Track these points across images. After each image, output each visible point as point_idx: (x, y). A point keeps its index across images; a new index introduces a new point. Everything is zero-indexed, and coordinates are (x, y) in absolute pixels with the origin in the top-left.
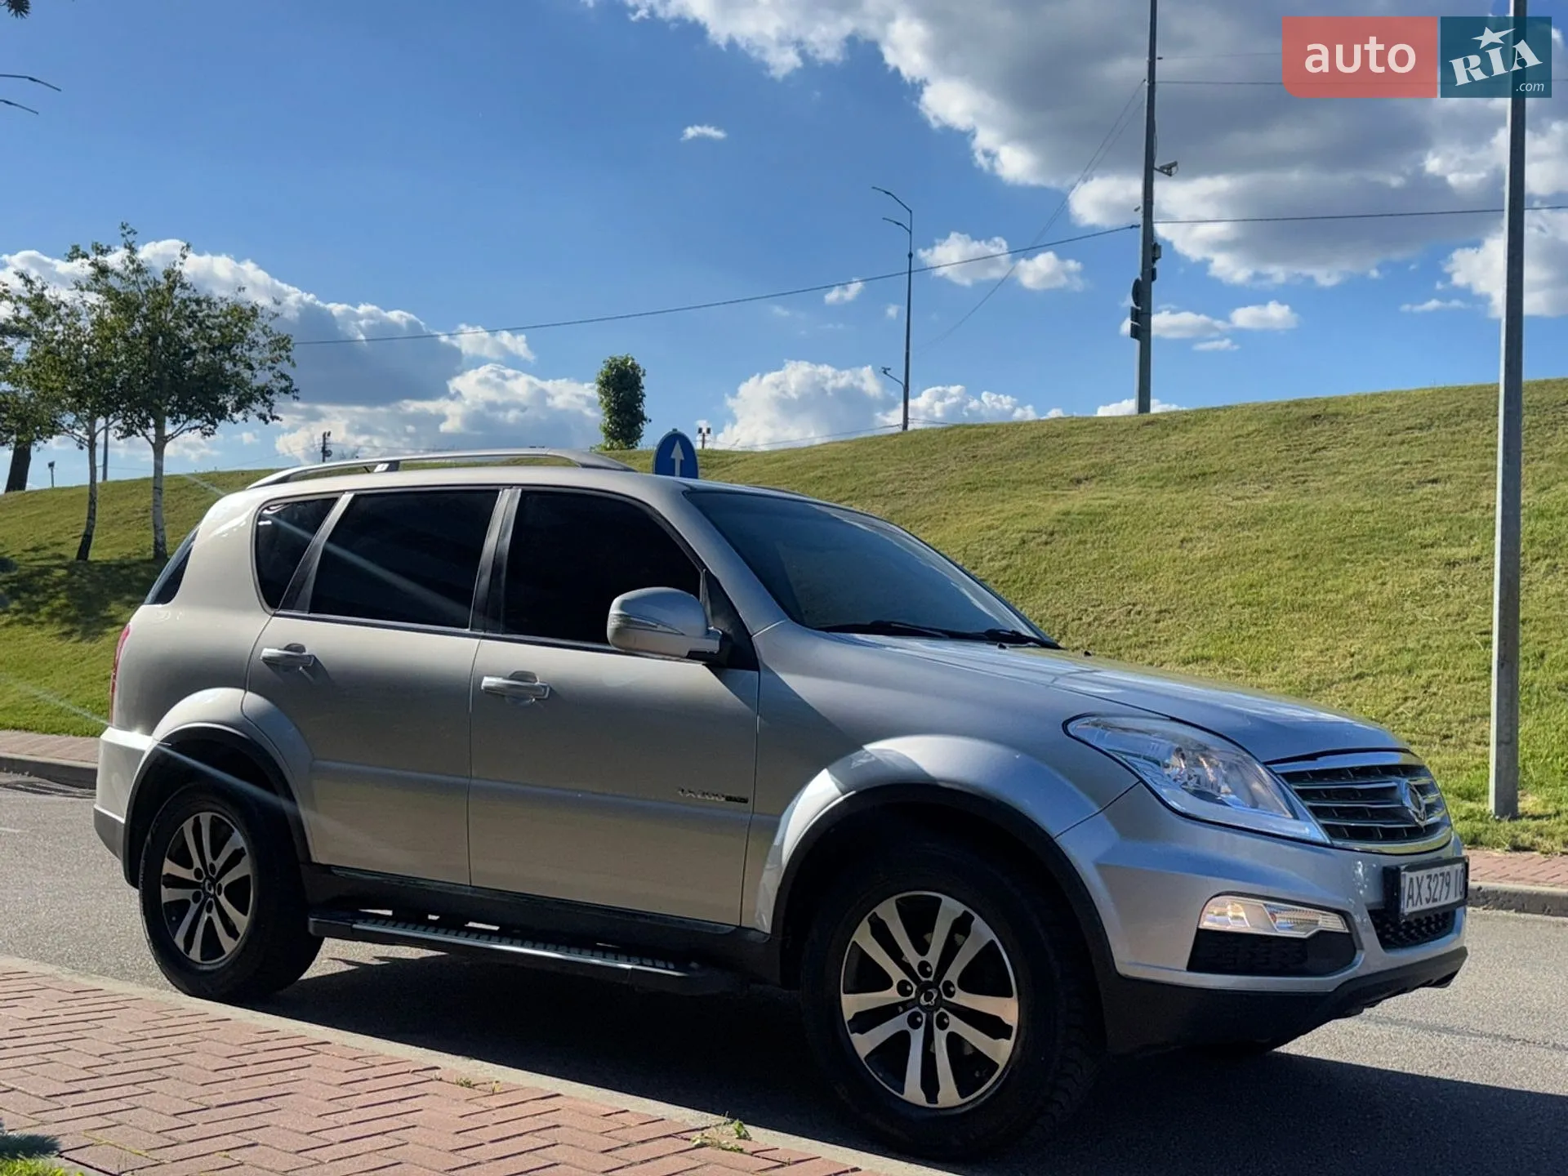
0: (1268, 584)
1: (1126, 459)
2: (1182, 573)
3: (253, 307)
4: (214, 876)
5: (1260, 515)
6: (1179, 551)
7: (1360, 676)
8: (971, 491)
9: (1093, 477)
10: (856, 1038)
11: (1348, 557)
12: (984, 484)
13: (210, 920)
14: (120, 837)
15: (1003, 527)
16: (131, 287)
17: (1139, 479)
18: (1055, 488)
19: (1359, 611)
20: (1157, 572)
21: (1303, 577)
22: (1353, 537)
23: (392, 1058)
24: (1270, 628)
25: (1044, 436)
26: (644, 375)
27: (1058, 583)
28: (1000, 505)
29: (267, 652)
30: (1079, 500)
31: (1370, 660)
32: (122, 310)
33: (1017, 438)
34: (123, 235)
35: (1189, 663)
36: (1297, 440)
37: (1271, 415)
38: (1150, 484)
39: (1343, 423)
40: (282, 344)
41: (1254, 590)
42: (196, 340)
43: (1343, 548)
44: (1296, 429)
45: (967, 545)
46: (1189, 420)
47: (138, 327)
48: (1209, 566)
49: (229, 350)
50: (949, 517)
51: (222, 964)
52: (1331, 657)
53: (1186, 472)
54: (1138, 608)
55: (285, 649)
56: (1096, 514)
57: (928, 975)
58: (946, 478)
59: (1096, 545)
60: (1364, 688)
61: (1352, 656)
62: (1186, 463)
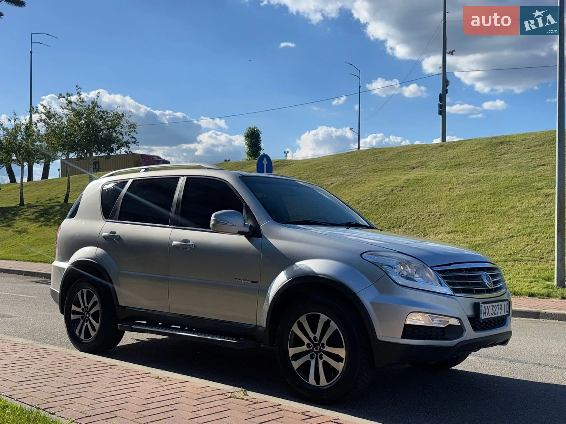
0: (480, 204)
1: (431, 159)
2: (449, 200)
3: (123, 113)
4: (88, 311)
5: (479, 179)
6: (448, 193)
7: (512, 237)
8: (374, 172)
9: (419, 166)
10: (293, 363)
11: (510, 194)
12: (379, 170)
13: (87, 325)
14: (58, 298)
15: (385, 185)
16: (80, 108)
17: (436, 167)
18: (405, 171)
19: (513, 213)
20: (440, 200)
21: (493, 201)
22: (512, 186)
23: (136, 370)
24: (480, 220)
25: (402, 152)
26: (261, 133)
27: (404, 205)
28: (385, 177)
29: (105, 234)
30: (413, 175)
31: (516, 231)
32: (77, 116)
33: (392, 153)
34: (77, 90)
35: (450, 233)
36: (494, 151)
37: (486, 142)
38: (439, 169)
39: (512, 145)
40: (133, 126)
41: (475, 206)
42: (103, 125)
43: (508, 190)
44: (494, 147)
45: (372, 192)
46: (455, 145)
47: (83, 122)
48: (459, 198)
49: (114, 129)
50: (366, 182)
51: (90, 340)
52: (502, 230)
53: (453, 164)
54: (433, 213)
55: (110, 233)
56: (419, 180)
57: (316, 341)
58: (365, 168)
59: (418, 191)
60: (513, 241)
61: (509, 229)
62: (453, 160)
